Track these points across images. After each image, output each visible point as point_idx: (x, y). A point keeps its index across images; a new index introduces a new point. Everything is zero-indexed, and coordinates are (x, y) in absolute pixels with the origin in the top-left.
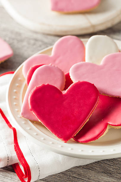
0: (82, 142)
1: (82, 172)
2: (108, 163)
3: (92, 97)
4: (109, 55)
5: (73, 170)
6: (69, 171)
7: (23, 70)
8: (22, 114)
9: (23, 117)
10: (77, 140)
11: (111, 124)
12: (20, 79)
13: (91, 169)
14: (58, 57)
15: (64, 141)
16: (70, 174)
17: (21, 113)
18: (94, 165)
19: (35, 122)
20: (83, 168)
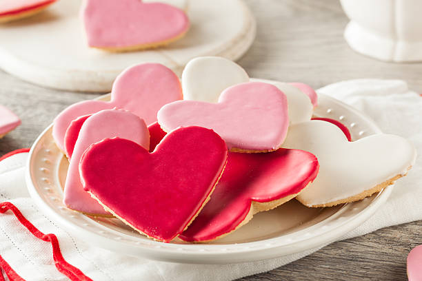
0: (202, 239)
3: (212, 152)
4: (233, 86)
7: (54, 134)
8: (67, 202)
9: (69, 207)
11: (257, 199)
12: (48, 150)
14: (127, 102)
15: (165, 241)
17: (64, 201)
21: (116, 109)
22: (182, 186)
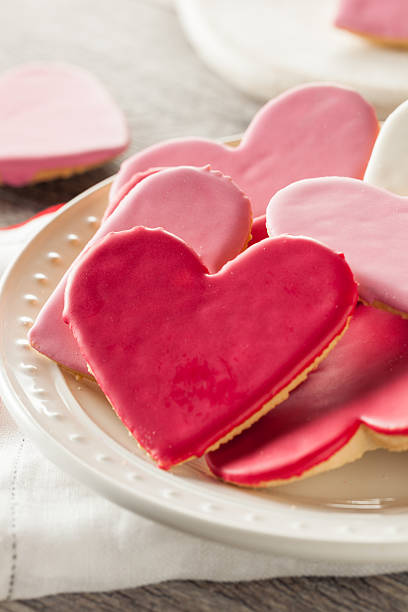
0: (233, 478)
1: (207, 608)
2: (333, 592)
3: (321, 303)
5: (173, 592)
6: (155, 592)
9: (34, 346)
10: (218, 468)
12: (91, 220)
13: (248, 602)
14: (262, 156)
15: (160, 463)
16: (153, 604)
17: (30, 331)
18: (270, 590)
19: (77, 378)
20: (220, 592)
21: (208, 169)
22: (236, 359)
